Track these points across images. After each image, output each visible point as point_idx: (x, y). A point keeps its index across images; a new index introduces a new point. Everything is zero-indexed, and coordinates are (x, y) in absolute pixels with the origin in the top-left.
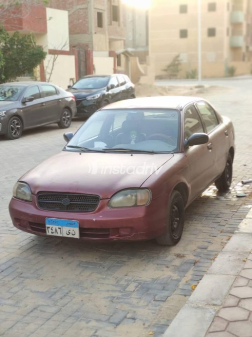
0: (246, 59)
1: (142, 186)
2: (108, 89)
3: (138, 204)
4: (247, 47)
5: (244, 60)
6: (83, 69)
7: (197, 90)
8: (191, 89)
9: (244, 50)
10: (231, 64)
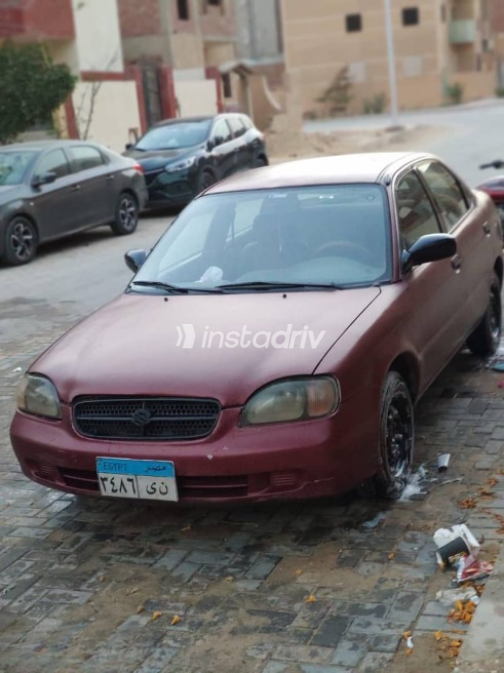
0: (484, 66)
1: (317, 372)
2: (210, 147)
3: (312, 414)
4: (485, 43)
5: (479, 68)
6: (154, 108)
7: (389, 136)
8: (378, 134)
9: (478, 49)
10: (455, 78)
